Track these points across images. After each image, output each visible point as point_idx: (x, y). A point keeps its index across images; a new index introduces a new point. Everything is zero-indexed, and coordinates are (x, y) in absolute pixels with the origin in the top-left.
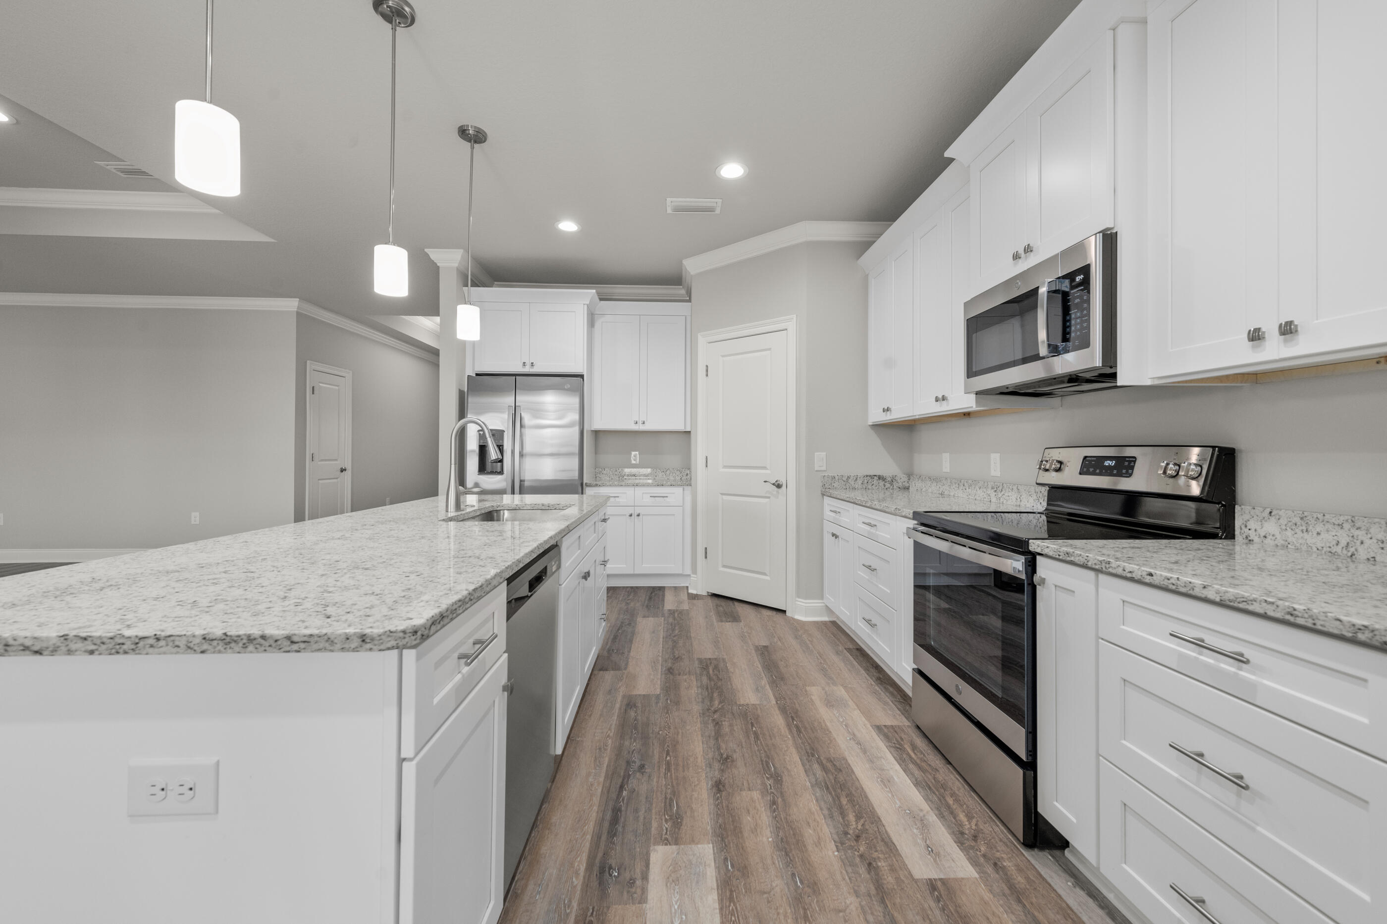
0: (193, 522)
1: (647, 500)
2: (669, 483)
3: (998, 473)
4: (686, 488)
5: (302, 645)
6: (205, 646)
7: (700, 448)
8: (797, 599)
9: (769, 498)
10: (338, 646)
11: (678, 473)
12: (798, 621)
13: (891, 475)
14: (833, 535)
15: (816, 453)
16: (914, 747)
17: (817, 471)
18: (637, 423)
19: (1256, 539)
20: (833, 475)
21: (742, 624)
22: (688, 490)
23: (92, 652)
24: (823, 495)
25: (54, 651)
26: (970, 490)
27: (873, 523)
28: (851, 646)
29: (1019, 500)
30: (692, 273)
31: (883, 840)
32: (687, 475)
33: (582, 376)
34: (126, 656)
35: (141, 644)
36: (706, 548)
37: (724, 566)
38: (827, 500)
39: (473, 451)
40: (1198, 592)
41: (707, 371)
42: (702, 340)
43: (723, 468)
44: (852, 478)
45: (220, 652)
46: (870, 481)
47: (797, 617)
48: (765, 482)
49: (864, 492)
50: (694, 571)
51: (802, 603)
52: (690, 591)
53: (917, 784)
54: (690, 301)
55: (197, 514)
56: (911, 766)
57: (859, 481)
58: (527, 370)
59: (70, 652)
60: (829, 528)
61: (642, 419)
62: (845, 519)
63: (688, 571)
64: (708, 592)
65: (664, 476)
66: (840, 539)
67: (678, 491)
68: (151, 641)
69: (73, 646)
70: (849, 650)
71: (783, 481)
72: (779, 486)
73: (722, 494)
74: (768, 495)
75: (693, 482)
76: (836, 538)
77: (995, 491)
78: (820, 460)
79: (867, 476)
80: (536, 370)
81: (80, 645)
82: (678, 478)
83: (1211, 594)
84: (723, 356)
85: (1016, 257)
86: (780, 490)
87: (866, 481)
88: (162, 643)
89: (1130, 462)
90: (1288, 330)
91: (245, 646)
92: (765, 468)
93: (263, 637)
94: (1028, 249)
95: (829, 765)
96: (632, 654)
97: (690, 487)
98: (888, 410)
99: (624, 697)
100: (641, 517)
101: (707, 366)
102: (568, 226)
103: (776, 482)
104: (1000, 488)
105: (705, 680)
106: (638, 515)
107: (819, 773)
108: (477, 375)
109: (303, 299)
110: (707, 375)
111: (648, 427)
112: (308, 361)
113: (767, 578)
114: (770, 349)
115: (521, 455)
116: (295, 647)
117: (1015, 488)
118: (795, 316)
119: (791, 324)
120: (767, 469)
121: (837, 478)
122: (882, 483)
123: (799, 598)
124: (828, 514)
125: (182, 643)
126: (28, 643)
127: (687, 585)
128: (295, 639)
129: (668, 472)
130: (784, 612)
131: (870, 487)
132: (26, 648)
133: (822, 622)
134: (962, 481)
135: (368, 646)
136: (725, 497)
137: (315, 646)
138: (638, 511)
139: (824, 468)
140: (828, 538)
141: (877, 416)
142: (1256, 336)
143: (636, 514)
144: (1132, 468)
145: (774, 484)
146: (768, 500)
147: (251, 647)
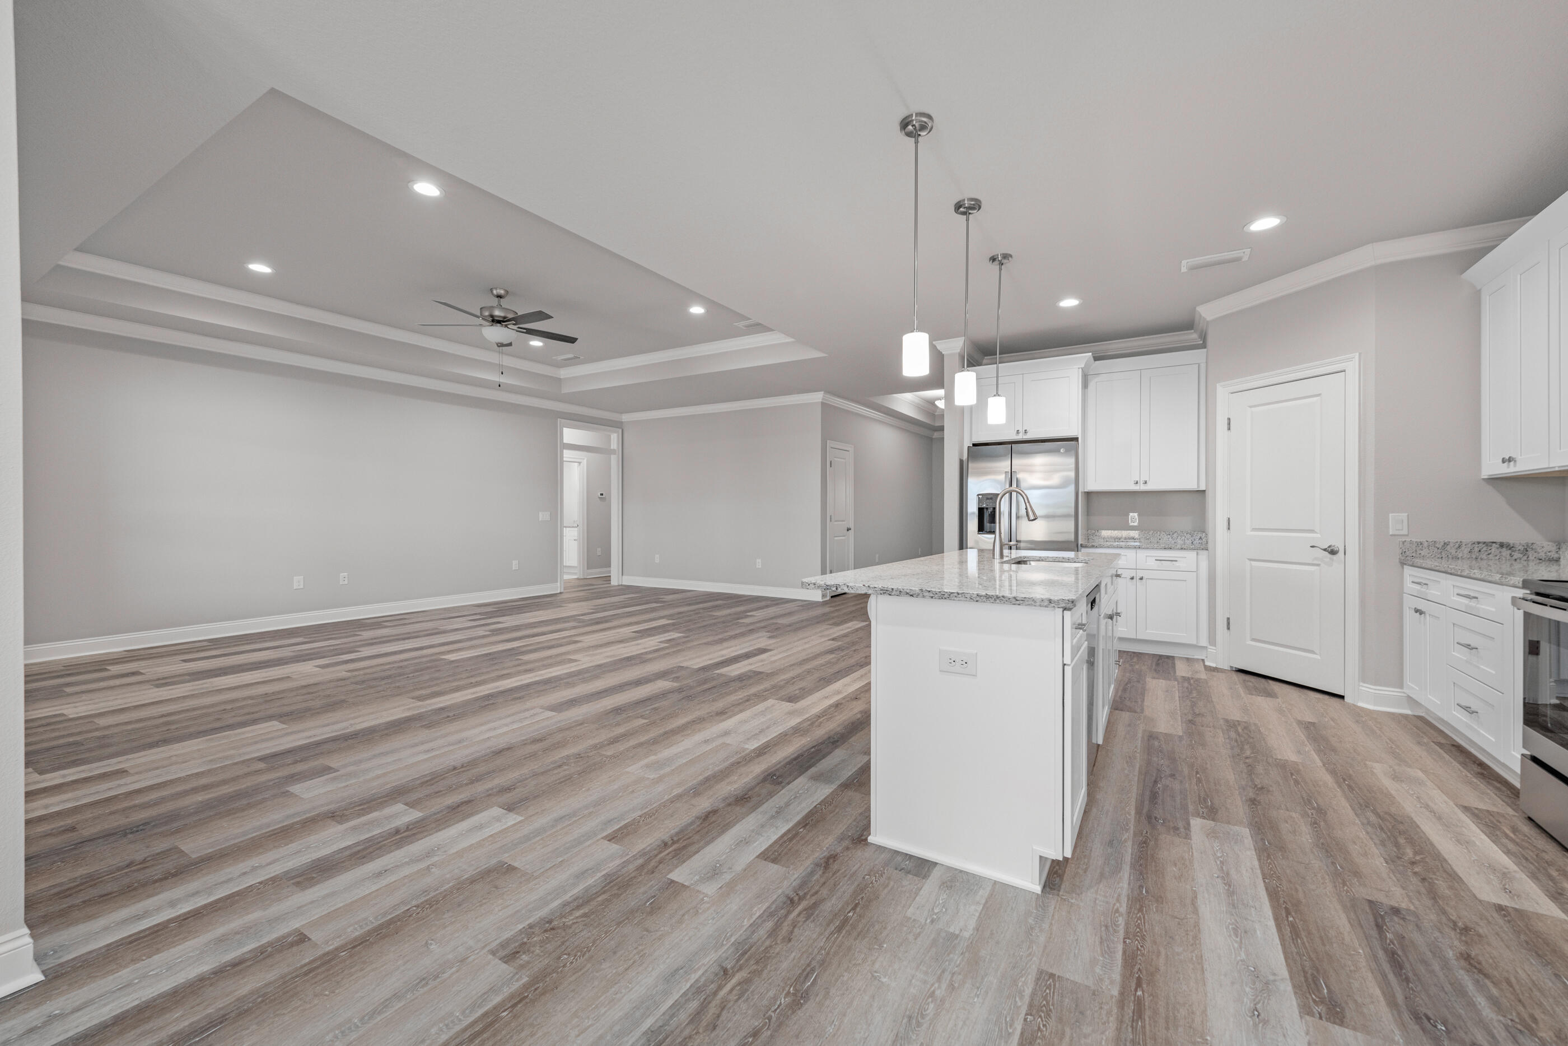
0: (757, 567)
1: (1151, 563)
2: (1179, 546)
4: (1200, 552)
5: (1021, 602)
6: (978, 599)
7: (1219, 510)
8: (1361, 684)
9: (1318, 565)
10: (1038, 604)
11: (1189, 536)
12: (1362, 709)
13: (1523, 542)
14: (1417, 611)
15: (1390, 515)
16: (1515, 830)
17: (1392, 535)
18: (1137, 483)
20: (1419, 540)
21: (1279, 700)
22: (1203, 555)
23: (932, 597)
24: (1403, 564)
25: (918, 596)
27: (1472, 594)
28: (1443, 741)
30: (1208, 319)
31: (1445, 871)
32: (1200, 538)
33: (1076, 439)
34: (945, 600)
35: (952, 595)
36: (1228, 619)
37: (1253, 640)
38: (1408, 571)
39: (973, 513)
41: (1229, 424)
42: (1222, 392)
43: (1252, 531)
44: (1452, 545)
45: (984, 602)
46: (1485, 549)
47: (1360, 704)
48: (1312, 547)
49: (1474, 562)
50: (1212, 641)
51: (1367, 688)
52: (1207, 663)
53: (1508, 852)
54: (1204, 346)
55: (760, 561)
56: (1505, 841)
57: (1466, 551)
58: (1021, 437)
59: (924, 597)
60: (1410, 603)
61: (1143, 479)
62: (1433, 592)
63: (1204, 642)
64: (1231, 667)
65: (1170, 539)
66: (1428, 616)
67: (1191, 555)
68: (955, 594)
69: (925, 594)
70: (1440, 745)
71: (1338, 545)
72: (1333, 552)
73: (1251, 560)
74: (1316, 562)
75: (1210, 546)
76: (1421, 614)
78: (1397, 523)
79: (1479, 543)
80: (1029, 436)
81: (927, 594)
82: (1189, 542)
84: (1251, 407)
86: (1335, 557)
87: (1476, 549)
88: (960, 596)
91: (995, 600)
92: (1312, 531)
93: (1003, 597)
95: (1388, 817)
96: (1146, 703)
97: (1205, 552)
98: (1510, 460)
99: (1144, 731)
100: (1144, 580)
101: (1229, 419)
102: (1069, 303)
103: (1329, 547)
105: (1233, 734)
106: (1141, 579)
107: (1373, 818)
108: (974, 445)
109: (829, 392)
110: (1229, 429)
111: (1150, 487)
112: (828, 441)
113: (1317, 657)
114: (1319, 395)
115: (1018, 517)
116: (1018, 602)
118: (1357, 354)
119: (1352, 367)
121: (1426, 544)
122: (1506, 552)
123: (1364, 682)
124: (1409, 586)
125: (968, 596)
126: (908, 591)
127: (1203, 658)
128: (1018, 599)
129: (1175, 535)
130: (1342, 697)
131: (1484, 556)
132: (907, 593)
133: (1400, 714)
135: (1053, 605)
136: (1254, 563)
137: (1027, 603)
138: (1140, 574)
139: (1405, 532)
140: (1409, 615)
141: (1492, 466)
143: (1138, 578)
145: (1325, 550)
146: (1316, 568)
147: (998, 601)
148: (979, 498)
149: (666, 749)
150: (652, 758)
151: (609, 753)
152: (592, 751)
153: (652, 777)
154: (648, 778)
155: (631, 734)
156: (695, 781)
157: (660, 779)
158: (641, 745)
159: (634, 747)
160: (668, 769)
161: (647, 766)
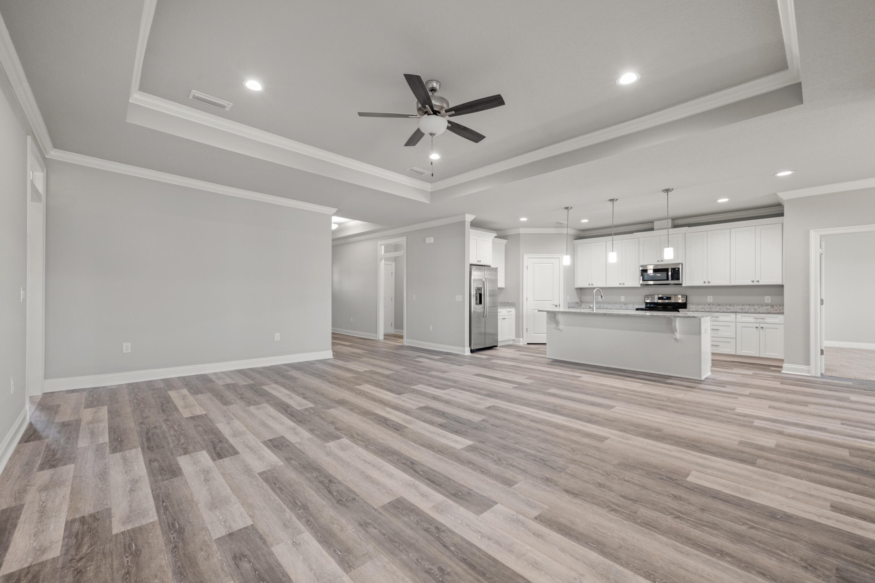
3: (624, 301)
19: (690, 307)
26: (614, 305)
29: (634, 306)
36: (527, 328)
42: (525, 257)
43: (534, 301)
72: (556, 306)
73: (533, 310)
78: (567, 298)
84: (534, 264)
85: (658, 261)
86: (557, 307)
90: (708, 282)
92: (551, 301)
94: (662, 261)
101: (527, 266)
104: (626, 304)
110: (527, 269)
114: (553, 263)
117: (632, 303)
134: (610, 303)
136: (535, 311)
142: (705, 282)
144: (672, 299)
148: (476, 289)
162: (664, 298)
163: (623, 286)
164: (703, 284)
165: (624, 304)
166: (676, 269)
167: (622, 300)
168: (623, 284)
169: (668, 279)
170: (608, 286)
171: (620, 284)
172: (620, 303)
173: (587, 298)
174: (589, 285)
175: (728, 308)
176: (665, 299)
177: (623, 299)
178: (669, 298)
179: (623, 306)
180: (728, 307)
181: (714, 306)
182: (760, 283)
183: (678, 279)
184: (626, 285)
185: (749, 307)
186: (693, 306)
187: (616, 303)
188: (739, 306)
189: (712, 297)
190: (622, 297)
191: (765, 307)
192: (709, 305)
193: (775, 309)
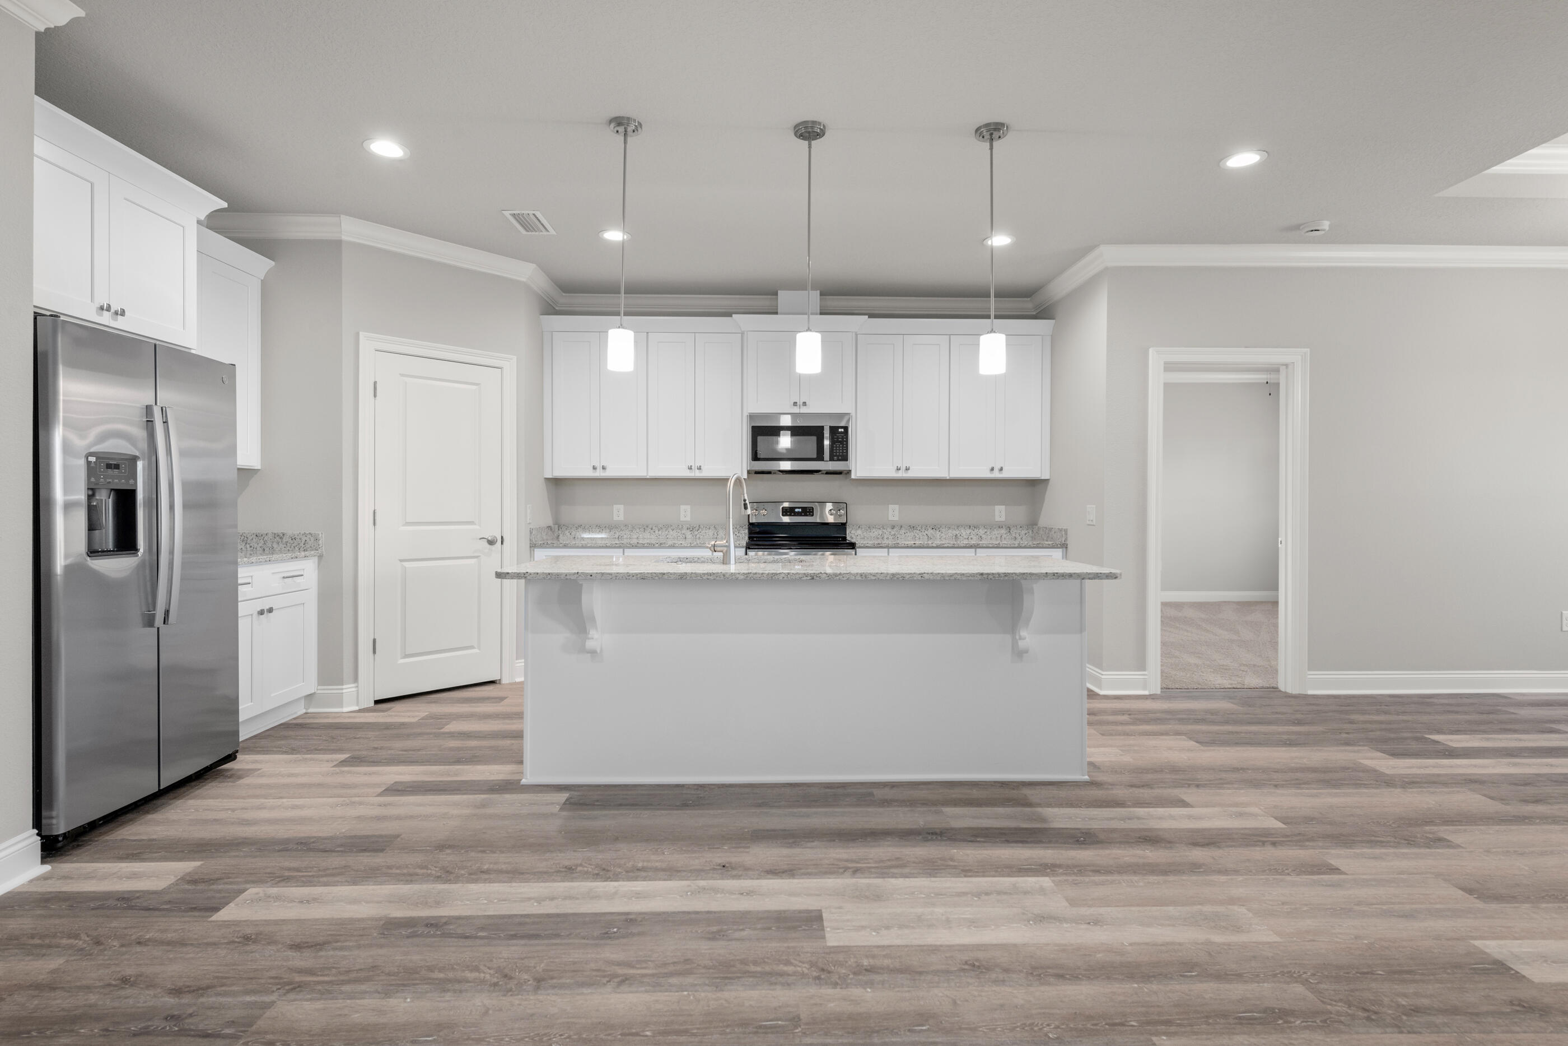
1: (277, 584)
3: (688, 519)
7: (365, 499)
8: (516, 661)
15: (528, 506)
17: (528, 523)
19: (854, 537)
26: (660, 532)
29: (716, 534)
36: (375, 640)
37: (409, 656)
40: (931, 545)
41: (375, 389)
42: (367, 345)
43: (403, 525)
47: (511, 681)
67: (309, 565)
71: (498, 535)
72: (491, 542)
73: (401, 561)
74: (476, 554)
77: (691, 531)
78: (529, 513)
83: (934, 545)
84: (405, 378)
85: (795, 404)
86: (493, 547)
89: (810, 509)
90: (907, 469)
94: (805, 404)
98: (603, 467)
101: (375, 383)
103: (490, 537)
104: (697, 529)
110: (375, 395)
113: (476, 651)
114: (479, 386)
117: (712, 527)
118: (515, 357)
120: (475, 524)
121: (537, 531)
130: (499, 681)
134: (650, 527)
136: (406, 564)
138: (268, 603)
139: (531, 521)
142: (898, 469)
143: (268, 610)
144: (813, 512)
145: (486, 540)
146: (478, 559)
148: (89, 463)
149: (1180, 944)
150: (1218, 938)
151: (1299, 989)
152: (1339, 1014)
153: (1243, 910)
154: (1248, 910)
155: (1224, 1015)
156: (1184, 878)
157: (1232, 901)
158: (1221, 977)
159: (1239, 977)
160: (1207, 909)
161: (1238, 929)
162: (797, 510)
163: (697, 474)
164: (892, 474)
165: (691, 529)
166: (840, 430)
167: (682, 519)
168: (699, 468)
169: (820, 457)
170: (653, 473)
171: (690, 468)
172: (679, 527)
173: (578, 512)
174: (594, 468)
175: (929, 535)
176: (799, 514)
177: (686, 513)
178: (807, 511)
179: (688, 534)
180: (930, 532)
181: (903, 531)
182: (1006, 475)
183: (845, 458)
184: (705, 473)
185: (968, 531)
186: (859, 532)
187: (667, 527)
188: (950, 531)
189: (897, 507)
190: (683, 507)
191: (996, 532)
192: (893, 527)
193: (1014, 535)
